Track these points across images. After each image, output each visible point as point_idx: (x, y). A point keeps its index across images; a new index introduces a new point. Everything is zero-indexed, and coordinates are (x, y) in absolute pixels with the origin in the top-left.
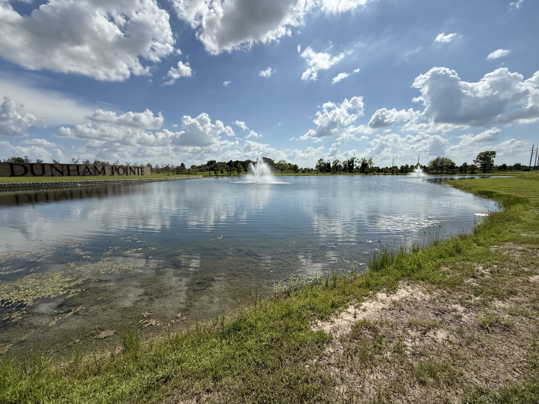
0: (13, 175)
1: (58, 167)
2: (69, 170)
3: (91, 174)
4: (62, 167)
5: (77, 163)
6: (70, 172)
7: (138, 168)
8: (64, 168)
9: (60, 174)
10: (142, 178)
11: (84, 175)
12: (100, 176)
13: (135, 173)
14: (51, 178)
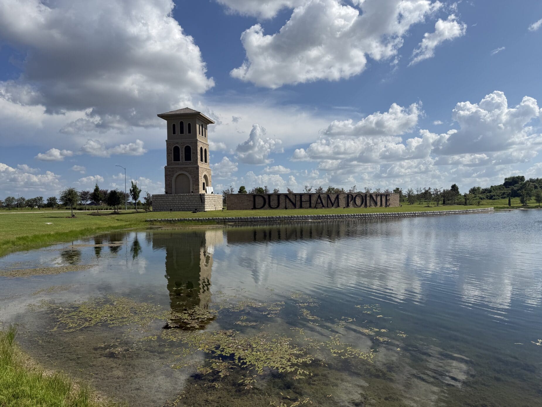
0: (254, 208)
1: (292, 198)
2: (301, 201)
3: (323, 206)
4: (296, 197)
5: (310, 192)
6: (303, 203)
7: (381, 195)
8: (297, 199)
9: (293, 207)
10: (386, 211)
11: (316, 207)
12: (333, 208)
13: (376, 204)
14: (284, 211)
